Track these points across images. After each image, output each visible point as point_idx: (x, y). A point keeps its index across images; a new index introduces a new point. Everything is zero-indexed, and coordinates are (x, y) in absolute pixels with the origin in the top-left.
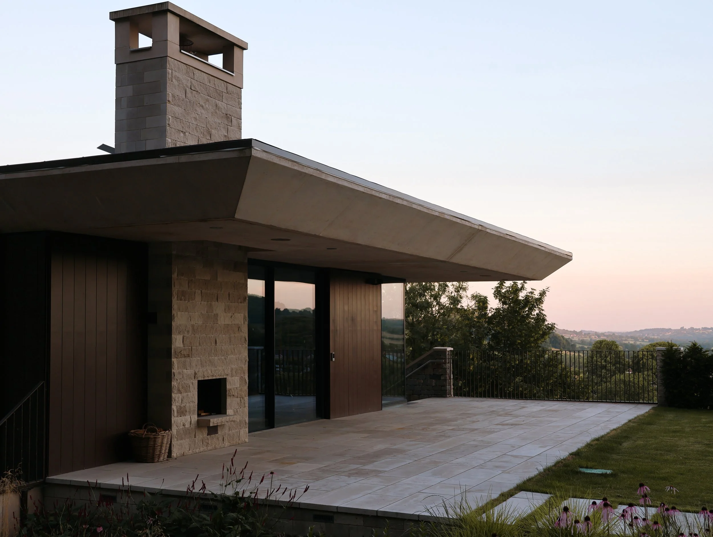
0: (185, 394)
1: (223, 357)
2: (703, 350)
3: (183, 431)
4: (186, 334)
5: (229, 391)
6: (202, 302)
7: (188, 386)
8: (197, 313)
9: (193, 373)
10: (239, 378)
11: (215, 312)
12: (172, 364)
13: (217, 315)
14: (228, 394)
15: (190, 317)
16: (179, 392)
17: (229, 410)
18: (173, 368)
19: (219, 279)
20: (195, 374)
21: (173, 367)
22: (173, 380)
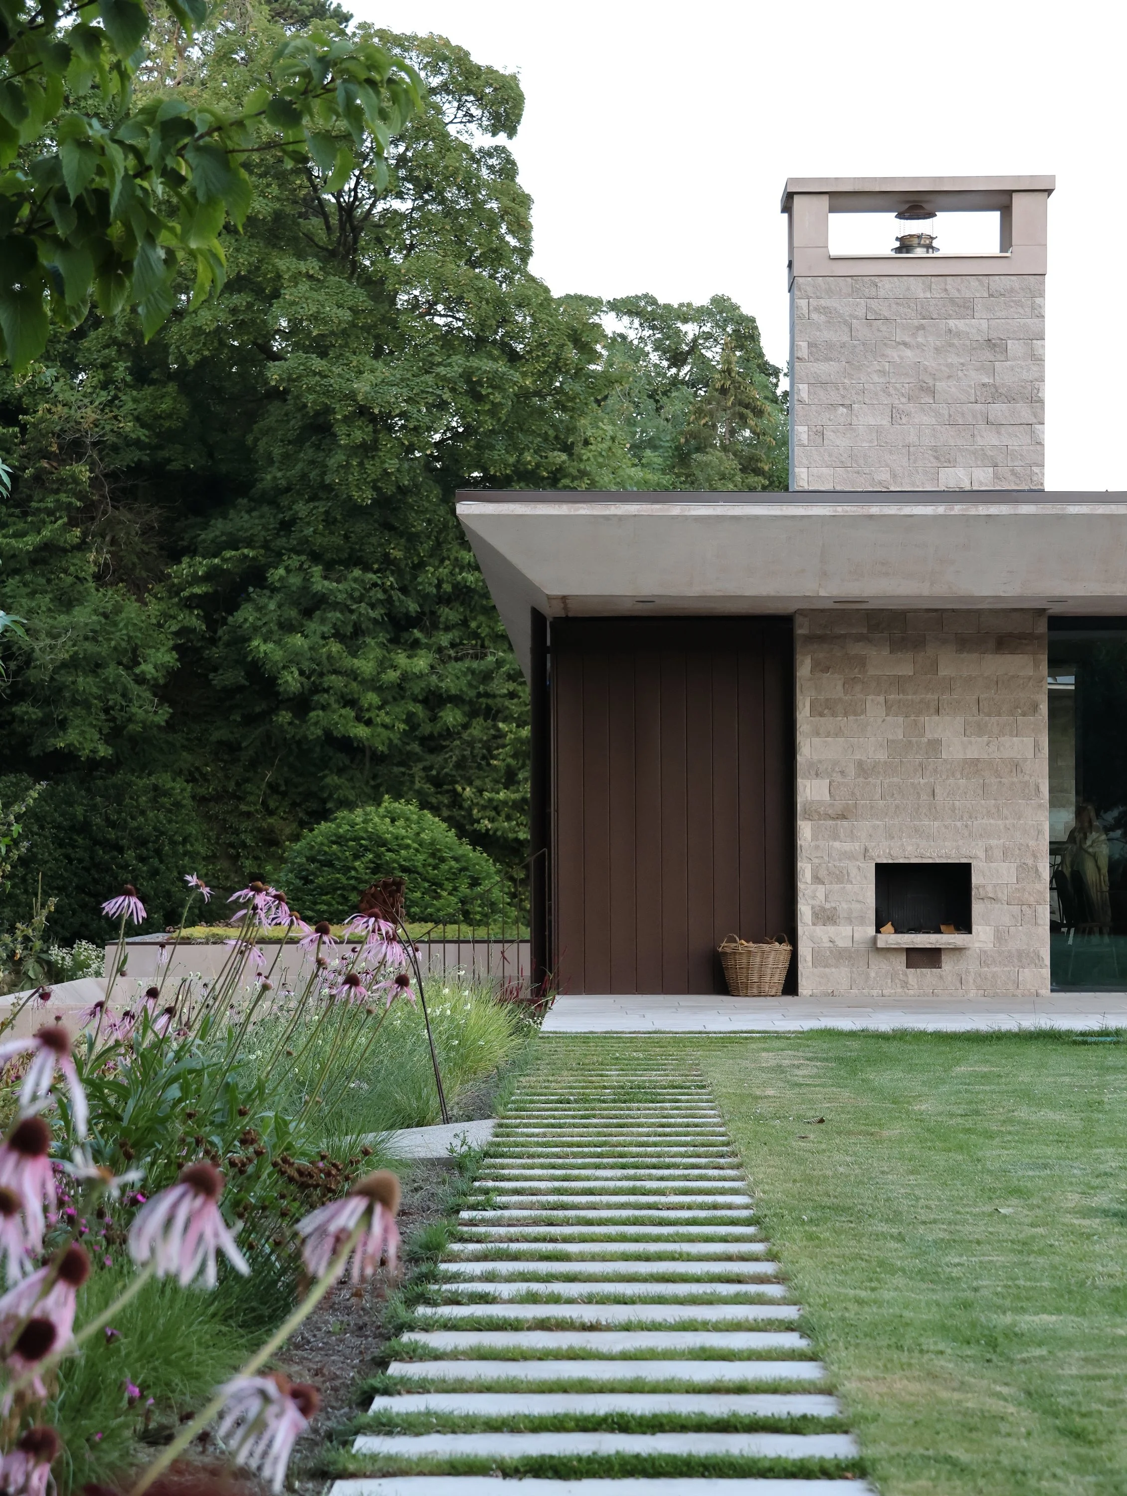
0: (836, 887)
1: (959, 824)
3: (831, 952)
4: (838, 778)
5: (978, 889)
6: (888, 718)
7: (845, 872)
8: (872, 739)
9: (862, 851)
10: (1013, 866)
11: (929, 735)
12: (798, 830)
13: (939, 742)
14: (976, 894)
15: (851, 746)
16: (817, 879)
17: (980, 928)
18: (799, 837)
19: (943, 672)
20: (866, 850)
21: (800, 835)
22: (799, 859)
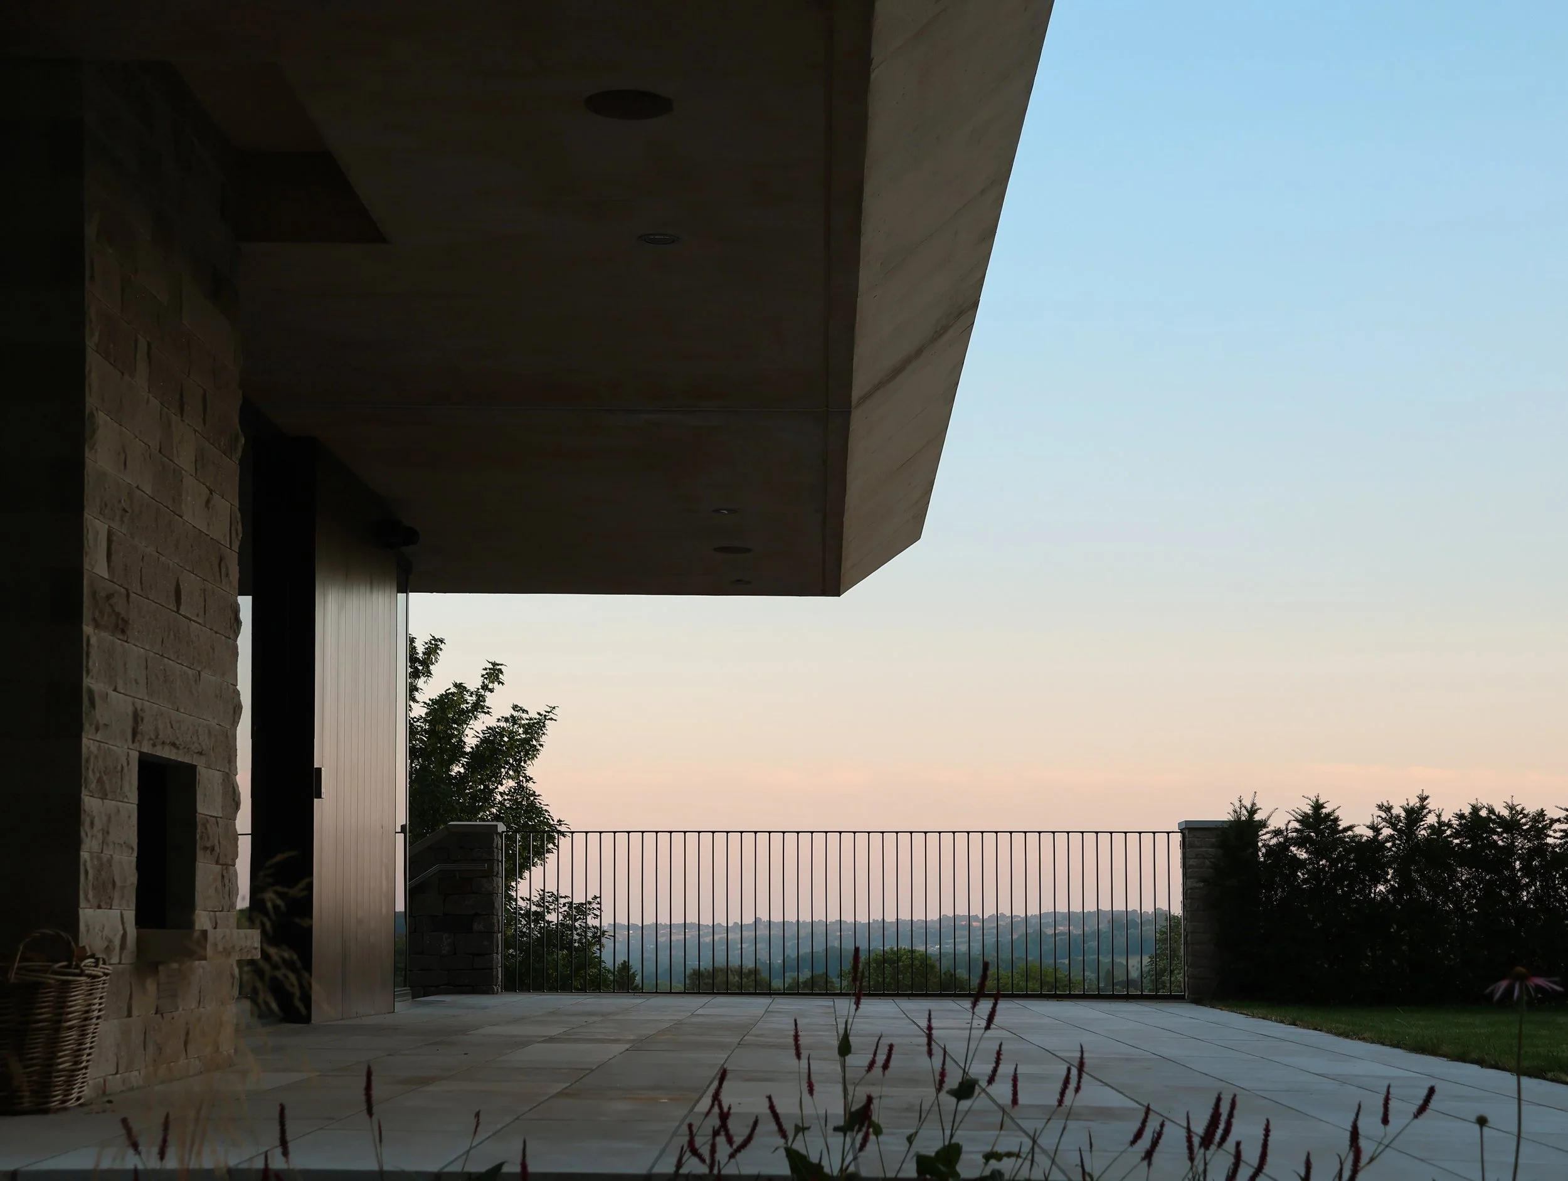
0: (112, 804)
2: (1339, 823)
4: (115, 524)
5: (204, 825)
6: (151, 398)
7: (119, 768)
8: (138, 442)
9: (132, 716)
10: (220, 777)
11: (177, 462)
12: (85, 645)
13: (180, 475)
14: (201, 837)
15: (124, 452)
16: (95, 789)
17: (201, 913)
18: (87, 667)
20: (135, 719)
21: (88, 662)
22: (86, 726)
